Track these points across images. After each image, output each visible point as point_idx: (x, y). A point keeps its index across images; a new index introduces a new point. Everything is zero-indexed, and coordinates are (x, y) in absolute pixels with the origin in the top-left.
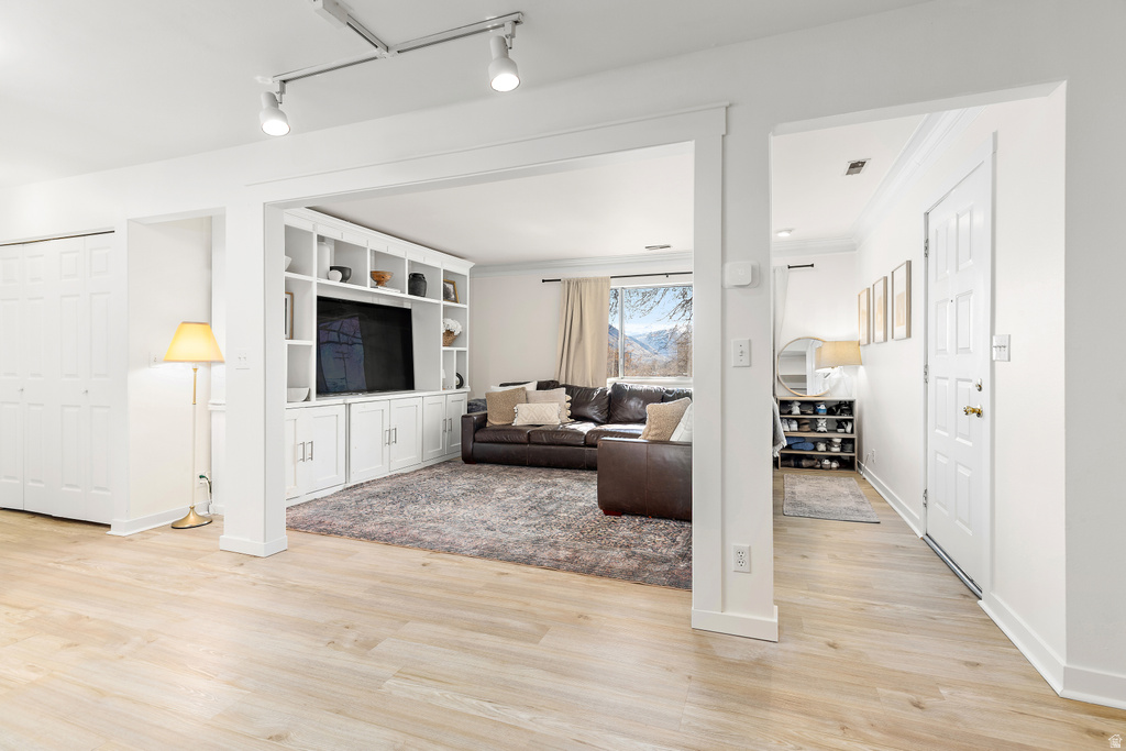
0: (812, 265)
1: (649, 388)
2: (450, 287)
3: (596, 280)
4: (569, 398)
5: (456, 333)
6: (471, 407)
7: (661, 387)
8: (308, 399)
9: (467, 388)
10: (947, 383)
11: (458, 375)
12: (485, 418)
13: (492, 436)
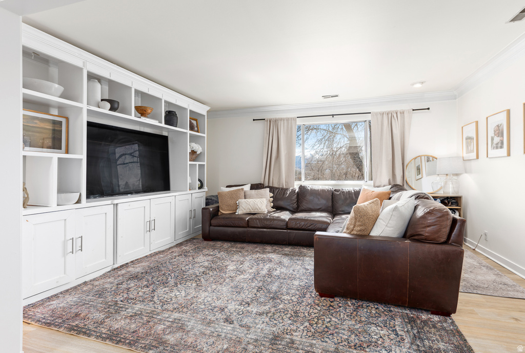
0: (428, 109)
1: (323, 188)
2: (194, 122)
3: (288, 119)
4: (272, 195)
5: (198, 153)
6: (209, 201)
7: (331, 188)
8: (79, 202)
9: (206, 189)
11: (199, 180)
12: (217, 209)
13: (223, 222)
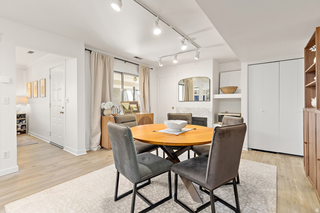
10: (56, 107)
